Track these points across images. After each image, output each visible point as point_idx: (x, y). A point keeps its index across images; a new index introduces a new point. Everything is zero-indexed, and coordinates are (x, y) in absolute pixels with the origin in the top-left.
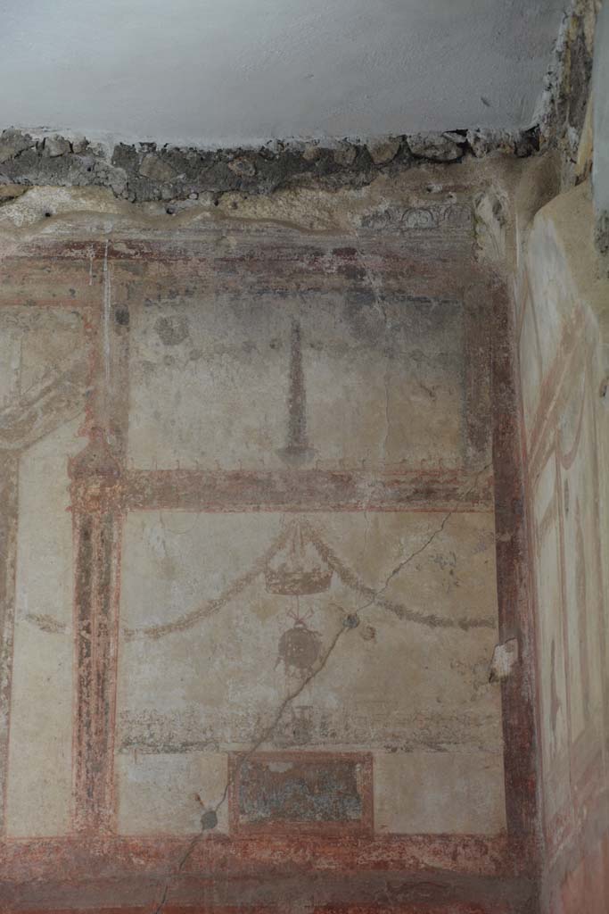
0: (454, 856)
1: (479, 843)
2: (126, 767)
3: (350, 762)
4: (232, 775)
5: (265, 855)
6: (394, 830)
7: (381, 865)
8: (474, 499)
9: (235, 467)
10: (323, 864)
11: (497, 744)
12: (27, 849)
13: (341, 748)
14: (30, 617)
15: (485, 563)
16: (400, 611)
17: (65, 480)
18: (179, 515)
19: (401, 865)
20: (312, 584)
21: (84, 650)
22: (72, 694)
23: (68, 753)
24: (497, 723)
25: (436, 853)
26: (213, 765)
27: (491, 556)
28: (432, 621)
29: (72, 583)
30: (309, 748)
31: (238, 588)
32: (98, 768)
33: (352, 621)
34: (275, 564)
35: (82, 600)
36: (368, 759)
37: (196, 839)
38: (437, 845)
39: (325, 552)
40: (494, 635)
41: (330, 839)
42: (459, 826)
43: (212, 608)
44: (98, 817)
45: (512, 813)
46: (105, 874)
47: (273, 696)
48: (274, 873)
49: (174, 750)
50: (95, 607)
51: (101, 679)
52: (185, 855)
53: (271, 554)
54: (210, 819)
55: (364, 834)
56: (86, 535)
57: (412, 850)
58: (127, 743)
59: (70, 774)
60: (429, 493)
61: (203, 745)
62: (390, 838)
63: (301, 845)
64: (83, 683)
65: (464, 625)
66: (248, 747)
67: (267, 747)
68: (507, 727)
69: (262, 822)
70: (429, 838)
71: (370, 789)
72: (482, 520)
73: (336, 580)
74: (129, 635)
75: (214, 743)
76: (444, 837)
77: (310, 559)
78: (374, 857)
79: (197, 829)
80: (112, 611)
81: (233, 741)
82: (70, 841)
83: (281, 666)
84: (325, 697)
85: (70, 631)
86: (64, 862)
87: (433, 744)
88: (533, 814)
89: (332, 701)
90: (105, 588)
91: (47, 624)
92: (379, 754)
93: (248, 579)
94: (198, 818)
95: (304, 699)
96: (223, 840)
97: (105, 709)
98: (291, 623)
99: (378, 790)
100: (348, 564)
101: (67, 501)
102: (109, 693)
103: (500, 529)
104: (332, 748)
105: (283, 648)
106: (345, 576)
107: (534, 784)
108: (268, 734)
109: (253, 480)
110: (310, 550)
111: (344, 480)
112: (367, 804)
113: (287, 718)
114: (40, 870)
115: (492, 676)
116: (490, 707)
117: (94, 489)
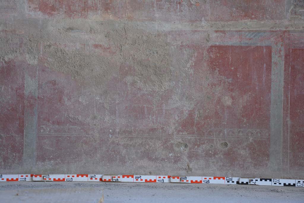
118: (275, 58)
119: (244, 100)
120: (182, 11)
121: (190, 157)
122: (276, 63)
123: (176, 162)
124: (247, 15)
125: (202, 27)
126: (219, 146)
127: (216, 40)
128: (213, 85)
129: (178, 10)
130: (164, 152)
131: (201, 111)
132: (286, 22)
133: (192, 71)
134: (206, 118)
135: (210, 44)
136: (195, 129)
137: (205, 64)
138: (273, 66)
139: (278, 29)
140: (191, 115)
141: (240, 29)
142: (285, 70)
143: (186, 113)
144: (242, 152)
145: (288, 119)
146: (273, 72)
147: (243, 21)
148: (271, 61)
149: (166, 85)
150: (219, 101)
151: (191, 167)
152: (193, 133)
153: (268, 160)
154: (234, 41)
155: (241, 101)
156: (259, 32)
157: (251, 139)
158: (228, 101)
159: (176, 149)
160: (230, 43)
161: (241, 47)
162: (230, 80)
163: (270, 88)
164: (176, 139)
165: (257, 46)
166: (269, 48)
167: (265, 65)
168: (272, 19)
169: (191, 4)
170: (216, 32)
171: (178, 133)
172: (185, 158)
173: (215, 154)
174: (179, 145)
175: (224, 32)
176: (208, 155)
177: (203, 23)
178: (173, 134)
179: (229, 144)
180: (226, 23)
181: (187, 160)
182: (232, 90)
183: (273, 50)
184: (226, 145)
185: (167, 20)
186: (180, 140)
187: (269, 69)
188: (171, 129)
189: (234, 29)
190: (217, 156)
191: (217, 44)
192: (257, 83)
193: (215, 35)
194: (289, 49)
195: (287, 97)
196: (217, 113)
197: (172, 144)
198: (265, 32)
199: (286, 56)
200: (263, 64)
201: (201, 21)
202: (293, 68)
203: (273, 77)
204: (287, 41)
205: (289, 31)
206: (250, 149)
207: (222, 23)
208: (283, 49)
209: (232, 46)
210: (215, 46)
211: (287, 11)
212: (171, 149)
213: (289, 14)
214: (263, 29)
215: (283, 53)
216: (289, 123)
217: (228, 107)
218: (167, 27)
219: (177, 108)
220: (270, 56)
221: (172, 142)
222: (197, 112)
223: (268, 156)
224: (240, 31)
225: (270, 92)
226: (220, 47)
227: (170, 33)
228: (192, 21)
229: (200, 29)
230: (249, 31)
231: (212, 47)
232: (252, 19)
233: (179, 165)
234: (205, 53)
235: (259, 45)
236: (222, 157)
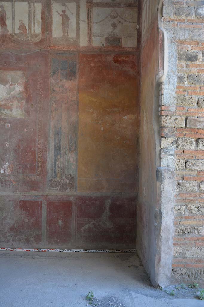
0: (131, 49)
1: (134, 48)
2: (93, 39)
3: (119, 39)
4: (105, 40)
5: (109, 49)
6: (124, 46)
7: (122, 50)
8: (135, 7)
9: (106, 2)
10: (116, 50)
11: (137, 37)
12: (82, 47)
13: (119, 37)
14: (82, 20)
15: (136, 15)
16: (126, 21)
17: (86, 3)
18: (99, 8)
19: (125, 50)
20: (115, 17)
21: (88, 25)
22: (87, 30)
23: (87, 37)
24: (137, 34)
25: (129, 49)
26: (103, 38)
27: (137, 14)
28: (130, 22)
29: (87, 17)
30: (114, 37)
31: (106, 18)
32: (90, 38)
33: (120, 22)
34: (111, 15)
35: (88, 18)
36: (121, 38)
37: (101, 47)
38: (129, 48)
39: (117, 13)
40: (137, 24)
41: (117, 47)
42: (132, 46)
43: (103, 20)
44: (90, 44)
45: (138, 44)
46: (91, 50)
47: (110, 31)
48: (110, 51)
49: (99, 37)
50: (89, 19)
51: (90, 29)
52: (100, 49)
53: (110, 13)
54: (103, 45)
55: (121, 47)
56: (88, 10)
57: (126, 49)
58: (93, 36)
59: (87, 39)
60: (130, 6)
61: (102, 36)
62: (124, 47)
63: (113, 48)
64: (88, 29)
65: (133, 23)
66: (107, 37)
67: (110, 37)
68: (138, 35)
69: (109, 45)
70: (128, 47)
71: (122, 42)
72: (136, 9)
73: (118, 17)
74: (94, 23)
75: (104, 36)
76: (130, 47)
77: (115, 14)
78: (122, 49)
79: (101, 46)
80: (91, 20)
81: (106, 36)
82: (88, 47)
83: (112, 27)
84: (117, 31)
85: (87, 22)
86: (87, 49)
87: (129, 37)
88: (140, 45)
89: (117, 32)
90: (91, 17)
91: (84, 21)
92: (123, 38)
93: (108, 16)
94: (102, 45)
95: (114, 31)
96: (105, 47)
97: (91, 32)
98: (113, 22)
99: (123, 42)
100: (120, 15)
101: (86, 6)
102: (91, 30)
103: (138, 11)
104: (117, 37)
105: (112, 25)
106: (119, 16)
107: (140, 41)
108: (110, 35)
109: (108, 4)
110: (115, 13)
111: (119, 4)
112: (121, 43)
113: (112, 33)
114: (84, 50)
115: (136, 29)
116: (136, 32)
117: (89, 5)
118: (43, 205)
119: (33, 220)
120: (10, 188)
121: (13, 241)
122: (44, 207)
123: (8, 242)
124: (33, 190)
125: (17, 194)
126: (23, 237)
127: (22, 198)
128: (21, 214)
129: (9, 187)
130: (4, 239)
131: (17, 224)
132: (47, 192)
133: (13, 210)
134: (19, 226)
135: (20, 200)
136: (15, 231)
137: (18, 207)
138: (43, 208)
139: (44, 195)
140: (13, 225)
141: (31, 194)
142: (47, 210)
143: (11, 225)
144: (32, 239)
145: (48, 227)
146: (42, 210)
147: (32, 192)
148: (42, 206)
149: (4, 215)
150: (23, 220)
151: (13, 244)
152: (14, 232)
153: (41, 242)
154: (29, 199)
155: (31, 221)
156: (38, 196)
157: (35, 234)
158: (27, 220)
159: (8, 238)
160: (27, 200)
161: (31, 201)
162: (27, 213)
163: (42, 216)
164: (8, 234)
165: (37, 201)
166: (41, 202)
167: (40, 208)
168: (42, 191)
169: (13, 186)
170: (22, 195)
171: (9, 232)
172: (11, 241)
173: (22, 239)
174: (9, 236)
175: (25, 195)
176: (20, 240)
177: (18, 192)
178: (7, 232)
179: (27, 236)
180: (26, 192)
181: (12, 242)
182: (28, 217)
183: (43, 202)
184: (26, 236)
185: (4, 191)
186: (9, 235)
187: (41, 209)
188: (6, 230)
189: (29, 195)
190: (23, 240)
191: (23, 200)
192: (37, 214)
193: (22, 196)
194: (48, 202)
195: (47, 219)
196: (23, 225)
197: (6, 236)
198: (39, 196)
199: (47, 204)
200: (39, 207)
201: (17, 191)
202: (50, 209)
203: (43, 212)
204: (47, 199)
205: (48, 196)
206: (34, 238)
207: (24, 192)
208: (46, 202)
209: (28, 201)
210: (22, 201)
211: (47, 188)
212: (6, 238)
213: (48, 189)
214: (39, 195)
215: (46, 203)
216: (48, 228)
217: (27, 223)
218: (4, 194)
219: (8, 223)
220: (42, 205)
221: (6, 235)
222: (15, 225)
223: (41, 240)
224: (31, 195)
225: (41, 217)
226: (23, 201)
227: (5, 196)
228: (14, 191)
229: (16, 194)
230: (34, 195)
231: (21, 201)
232: (35, 191)
233: (9, 244)
234: (18, 203)
235: (37, 200)
236: (25, 241)
